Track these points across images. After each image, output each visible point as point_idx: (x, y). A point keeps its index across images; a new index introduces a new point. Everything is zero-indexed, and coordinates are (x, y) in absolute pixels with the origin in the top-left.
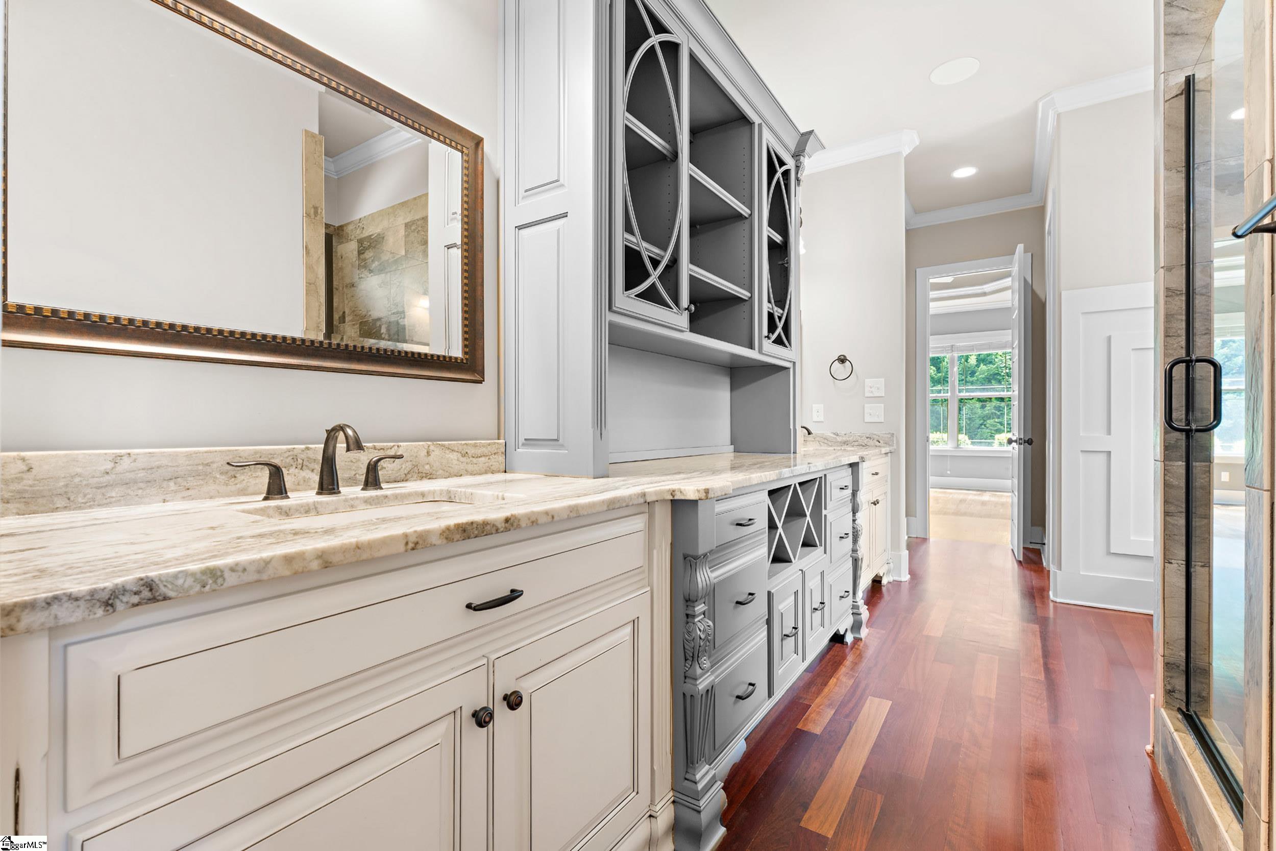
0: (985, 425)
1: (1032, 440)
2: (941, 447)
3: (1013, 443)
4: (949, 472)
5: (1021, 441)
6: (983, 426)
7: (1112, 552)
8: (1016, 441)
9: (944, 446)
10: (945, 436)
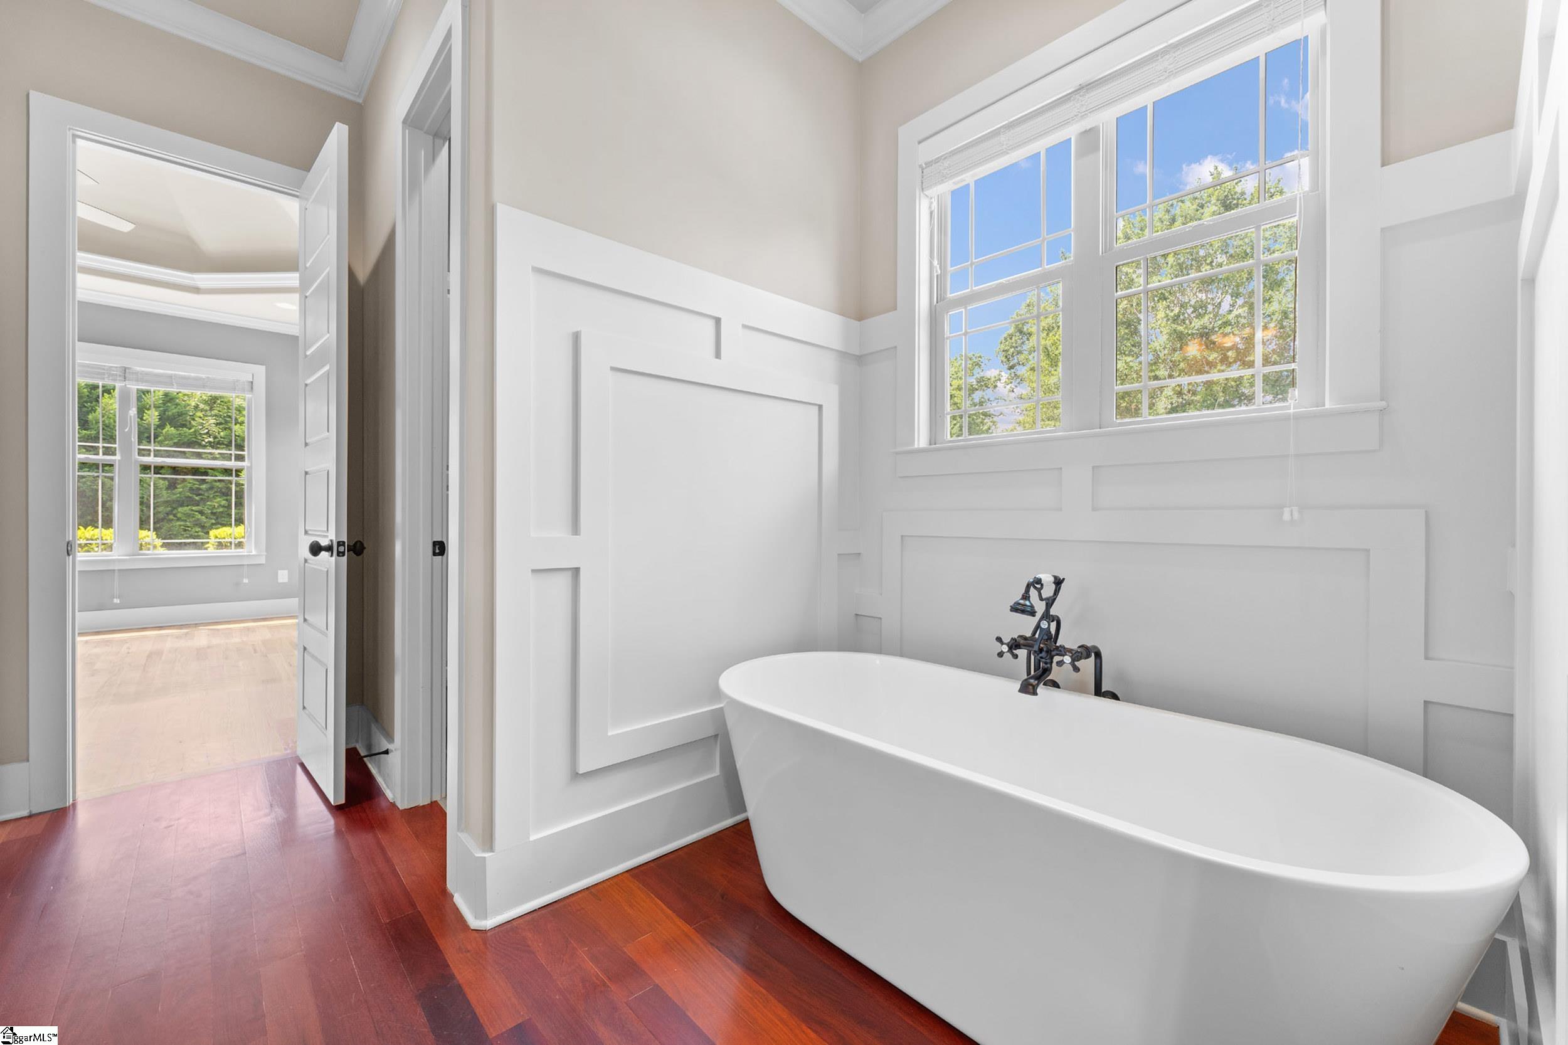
0: (175, 515)
1: (362, 544)
2: (97, 555)
3: (323, 553)
4: (117, 601)
5: (341, 549)
6: (171, 517)
7: (580, 773)
8: (329, 549)
9: (105, 553)
10: (108, 534)
